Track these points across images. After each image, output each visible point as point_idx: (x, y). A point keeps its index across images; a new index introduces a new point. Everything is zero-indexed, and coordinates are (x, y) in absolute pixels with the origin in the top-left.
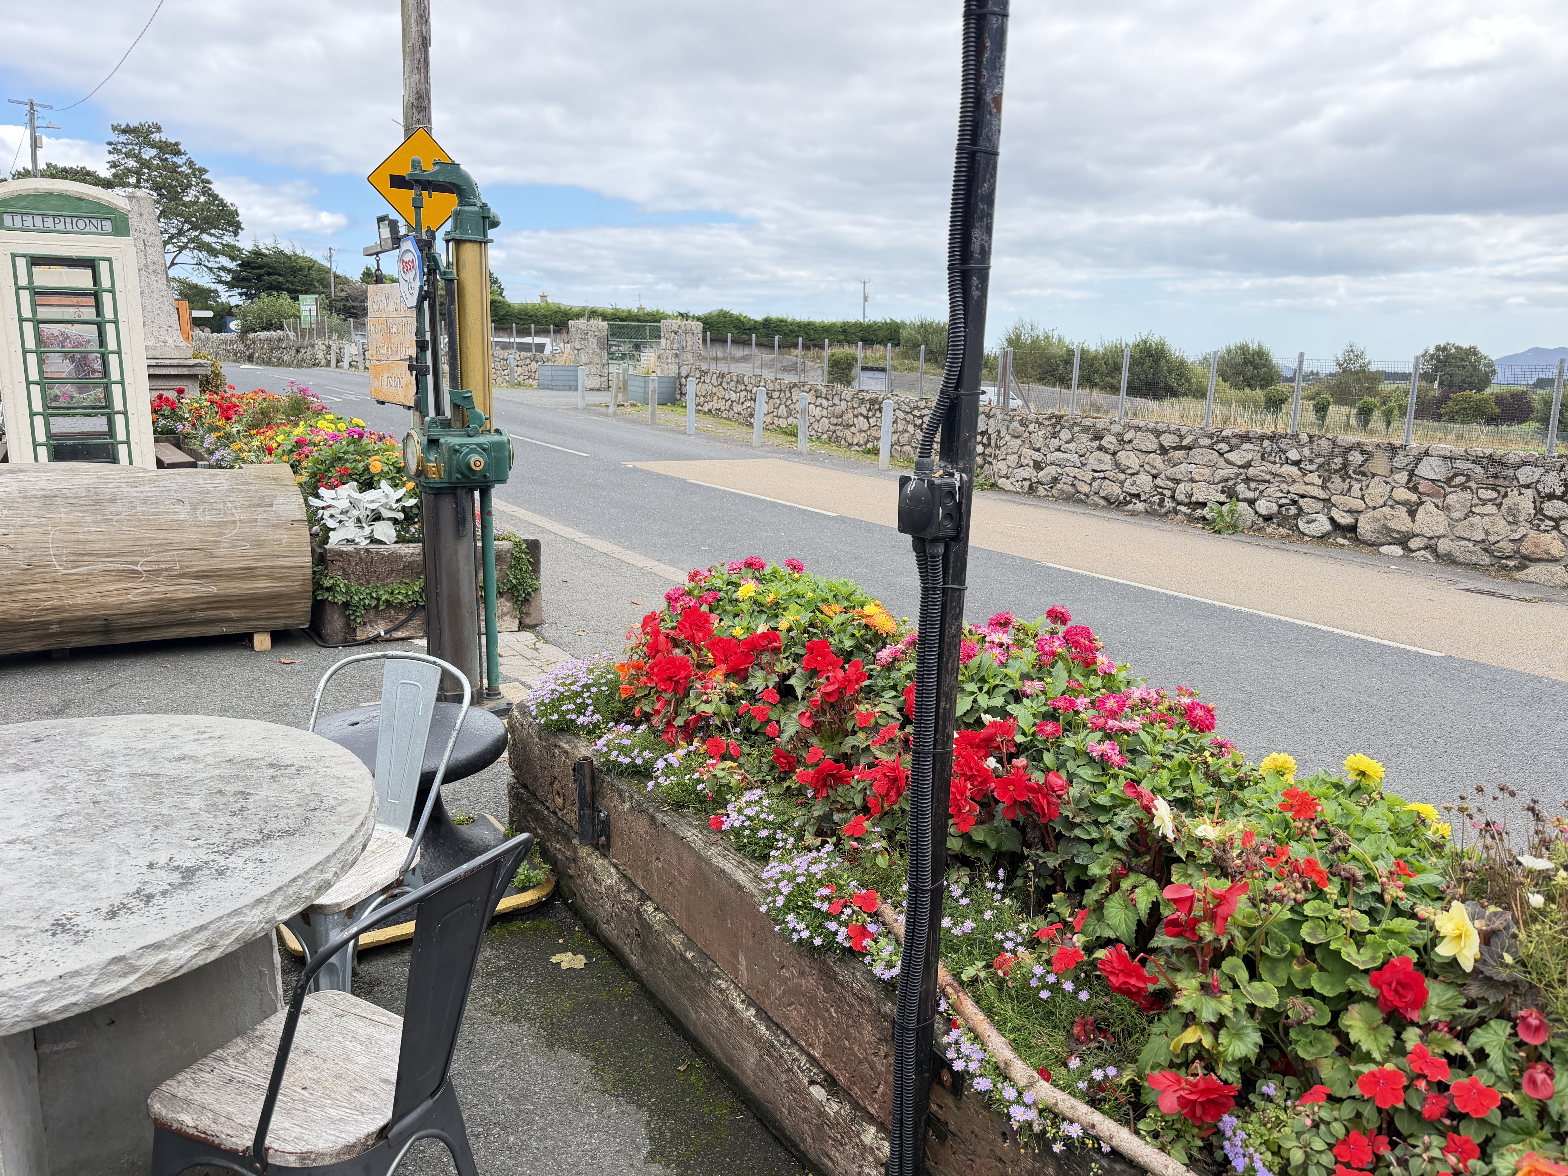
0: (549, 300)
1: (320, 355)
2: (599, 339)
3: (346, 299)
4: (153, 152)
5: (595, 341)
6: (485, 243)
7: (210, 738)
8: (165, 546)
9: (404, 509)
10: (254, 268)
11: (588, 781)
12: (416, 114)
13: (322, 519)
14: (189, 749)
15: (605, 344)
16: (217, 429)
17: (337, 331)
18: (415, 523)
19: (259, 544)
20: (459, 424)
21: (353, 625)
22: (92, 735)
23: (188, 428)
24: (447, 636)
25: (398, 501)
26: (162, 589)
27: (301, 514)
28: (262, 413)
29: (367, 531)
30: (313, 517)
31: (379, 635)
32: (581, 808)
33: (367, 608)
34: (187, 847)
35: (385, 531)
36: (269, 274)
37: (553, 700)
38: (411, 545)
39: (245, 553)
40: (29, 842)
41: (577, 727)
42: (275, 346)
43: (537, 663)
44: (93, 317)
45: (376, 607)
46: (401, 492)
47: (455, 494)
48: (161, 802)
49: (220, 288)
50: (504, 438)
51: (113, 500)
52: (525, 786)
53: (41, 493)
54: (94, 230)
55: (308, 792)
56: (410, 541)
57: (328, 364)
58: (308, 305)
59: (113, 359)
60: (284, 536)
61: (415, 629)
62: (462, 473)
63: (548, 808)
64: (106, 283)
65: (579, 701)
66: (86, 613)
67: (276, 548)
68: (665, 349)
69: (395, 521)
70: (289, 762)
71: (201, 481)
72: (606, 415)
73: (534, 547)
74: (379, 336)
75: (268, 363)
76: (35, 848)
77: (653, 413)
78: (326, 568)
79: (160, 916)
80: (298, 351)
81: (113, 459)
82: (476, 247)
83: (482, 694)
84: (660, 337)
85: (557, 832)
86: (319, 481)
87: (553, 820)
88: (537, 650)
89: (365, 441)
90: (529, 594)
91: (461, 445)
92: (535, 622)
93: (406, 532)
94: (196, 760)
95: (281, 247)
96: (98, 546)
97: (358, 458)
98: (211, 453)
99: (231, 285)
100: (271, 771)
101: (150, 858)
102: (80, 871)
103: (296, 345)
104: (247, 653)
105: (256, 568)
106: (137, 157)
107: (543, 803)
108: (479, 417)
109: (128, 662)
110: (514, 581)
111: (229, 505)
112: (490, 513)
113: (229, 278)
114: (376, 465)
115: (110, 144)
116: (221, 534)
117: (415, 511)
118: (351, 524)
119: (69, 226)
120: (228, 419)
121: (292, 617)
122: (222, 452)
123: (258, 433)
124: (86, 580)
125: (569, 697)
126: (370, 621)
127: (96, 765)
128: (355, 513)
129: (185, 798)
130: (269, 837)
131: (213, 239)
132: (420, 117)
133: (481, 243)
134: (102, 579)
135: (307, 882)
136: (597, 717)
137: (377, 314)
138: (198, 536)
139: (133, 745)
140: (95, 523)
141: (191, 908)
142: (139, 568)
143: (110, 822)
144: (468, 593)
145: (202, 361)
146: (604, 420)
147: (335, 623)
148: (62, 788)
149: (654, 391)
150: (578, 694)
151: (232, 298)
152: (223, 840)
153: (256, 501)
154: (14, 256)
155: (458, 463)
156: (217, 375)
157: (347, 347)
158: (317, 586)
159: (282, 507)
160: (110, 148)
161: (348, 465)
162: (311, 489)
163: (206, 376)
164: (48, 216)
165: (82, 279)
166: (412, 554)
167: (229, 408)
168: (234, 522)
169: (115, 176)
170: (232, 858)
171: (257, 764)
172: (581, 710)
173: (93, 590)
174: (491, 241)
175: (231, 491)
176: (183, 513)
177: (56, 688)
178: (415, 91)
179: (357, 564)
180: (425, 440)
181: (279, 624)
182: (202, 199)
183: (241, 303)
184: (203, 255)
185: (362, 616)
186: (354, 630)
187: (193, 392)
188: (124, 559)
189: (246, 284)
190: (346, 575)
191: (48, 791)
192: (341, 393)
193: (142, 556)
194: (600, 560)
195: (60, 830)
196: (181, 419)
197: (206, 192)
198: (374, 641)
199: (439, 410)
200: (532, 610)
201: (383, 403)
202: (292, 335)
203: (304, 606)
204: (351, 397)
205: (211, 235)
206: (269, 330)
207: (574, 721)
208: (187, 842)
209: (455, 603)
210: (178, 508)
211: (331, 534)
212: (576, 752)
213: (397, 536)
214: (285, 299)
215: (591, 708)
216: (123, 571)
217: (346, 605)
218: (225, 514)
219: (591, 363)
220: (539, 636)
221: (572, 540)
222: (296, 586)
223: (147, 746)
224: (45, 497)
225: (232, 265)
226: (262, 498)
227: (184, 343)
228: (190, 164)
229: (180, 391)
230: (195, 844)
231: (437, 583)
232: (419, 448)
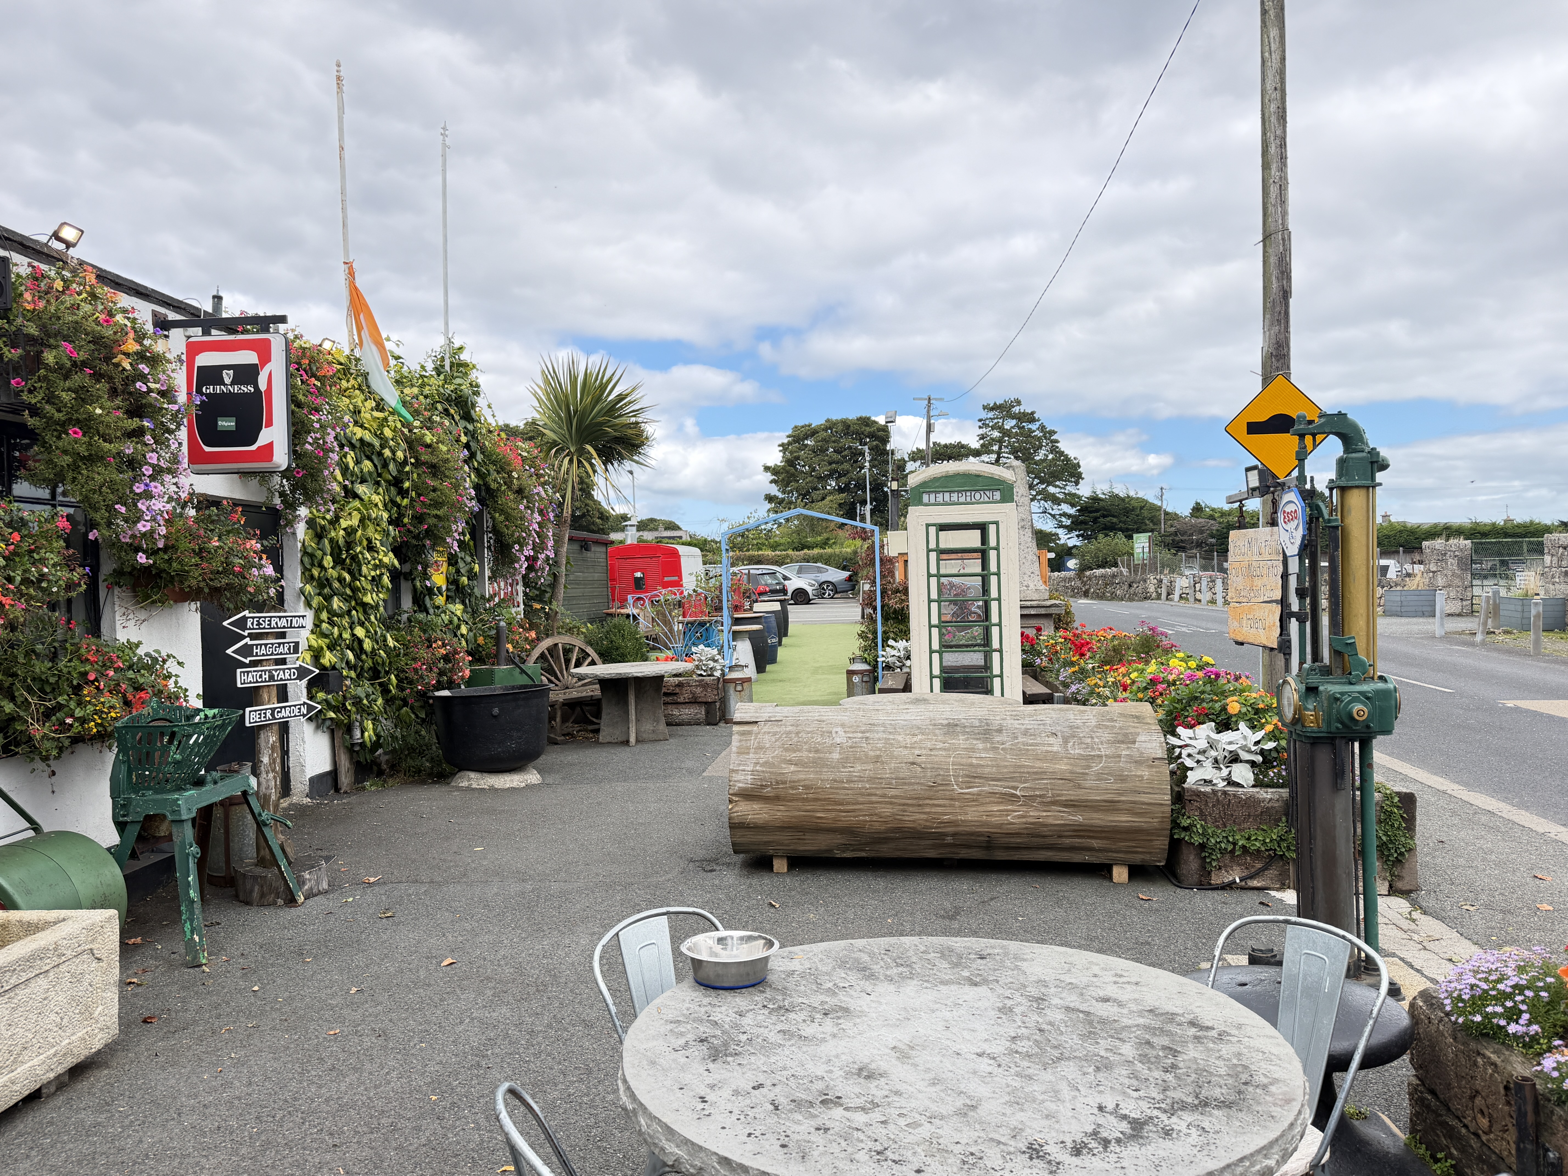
0: (1393, 519)
1: (1152, 589)
2: (1460, 560)
3: (1175, 534)
4: (1013, 422)
5: (1455, 562)
6: (1374, 487)
7: (1129, 983)
8: (1040, 774)
9: (1262, 752)
10: (1091, 512)
11: (1530, 1108)
12: (1275, 363)
13: (1179, 756)
14: (1111, 991)
15: (1467, 563)
16: (1072, 664)
17: (1168, 566)
18: (1274, 767)
19: (1122, 779)
20: (1339, 672)
21: (1208, 868)
22: (1025, 960)
23: (1045, 662)
24: (1320, 896)
25: (1257, 743)
26: (1036, 814)
27: (1161, 753)
28: (1114, 650)
29: (1225, 772)
30: (1172, 755)
31: (1234, 882)
32: (1520, 1140)
33: (1223, 851)
34: (1129, 1097)
35: (1243, 774)
36: (1104, 516)
37: (1473, 996)
38: (1270, 790)
39: (1109, 786)
40: (994, 1058)
41: (1508, 1035)
42: (1109, 581)
43: (1416, 937)
44: (978, 569)
45: (1232, 852)
46: (1260, 735)
47: (1333, 745)
48: (1097, 1043)
49: (1061, 532)
50: (1391, 686)
51: (999, 731)
52: (1433, 1092)
53: (945, 722)
54: (987, 499)
55: (1235, 1061)
56: (1268, 786)
57: (1159, 597)
58: (1141, 543)
59: (994, 605)
60: (1146, 773)
61: (1272, 879)
62: (1342, 723)
63: (1466, 1126)
64: (993, 542)
65: (1509, 1004)
66: (974, 829)
67: (1138, 784)
68: (1551, 567)
69: (1253, 764)
70: (1210, 1024)
71: (1072, 717)
72: (1473, 644)
73: (1408, 801)
74: (1240, 578)
75: (1101, 597)
76: (999, 1066)
77: (1537, 642)
78: (1183, 807)
79: (1118, 1165)
80: (1130, 586)
81: (989, 692)
82: (1363, 492)
83: (1360, 967)
84: (1542, 553)
85: (1480, 1159)
86: (1175, 719)
87: (1474, 1142)
88: (1414, 921)
89: (1222, 681)
90: (1402, 854)
91: (1342, 694)
92: (1408, 888)
93: (1264, 776)
94: (1120, 1004)
95: (1116, 491)
96: (987, 770)
97: (1215, 698)
98: (1066, 685)
99: (1070, 529)
100: (1192, 1031)
101: (1100, 1099)
102: (1041, 1098)
103: (1129, 581)
104: (1106, 883)
105: (1119, 802)
106: (1001, 429)
107: (1458, 1118)
108: (1362, 664)
109: (1004, 877)
110: (1384, 838)
111: (1096, 740)
112: (1370, 766)
113: (1069, 522)
114: (1234, 707)
115: (980, 420)
116: (1089, 767)
117: (1274, 755)
118: (1208, 764)
119: (968, 499)
120: (1082, 655)
121: (1150, 853)
122: (1078, 686)
123: (1111, 669)
124: (976, 800)
125: (1494, 998)
126: (1225, 866)
127: (1033, 991)
128: (1213, 753)
129: (1118, 1043)
130: (1206, 1105)
131: (1058, 490)
132: (1279, 364)
133: (1368, 487)
134: (988, 800)
135: (1252, 1165)
136: (1535, 1028)
137: (1238, 558)
138: (1068, 767)
139: (1062, 977)
140: (985, 750)
141: (1146, 1164)
142: (1018, 793)
143: (1056, 1053)
144: (1345, 850)
145: (1057, 602)
146: (1470, 649)
147: (1190, 864)
148: (1011, 1010)
149: (1537, 616)
150: (1509, 996)
151: (1071, 540)
152: (1162, 1096)
153: (1120, 738)
154: (928, 525)
155: (1338, 712)
156: (1068, 613)
157: (1178, 580)
158: (1175, 824)
159: (1144, 745)
160: (980, 424)
161: (1205, 705)
162: (1169, 728)
163: (1059, 615)
164: (954, 492)
165: (972, 539)
166: (1271, 799)
167: (1082, 645)
168: (1100, 756)
169: (982, 446)
170: (1174, 1119)
171: (1178, 1019)
172: (1513, 1015)
173: (981, 809)
174: (1380, 484)
175: (1098, 726)
176: (1056, 745)
177: (948, 894)
178: (1274, 341)
179: (1214, 806)
180: (1303, 687)
181: (1137, 859)
182: (1050, 457)
183: (1078, 544)
184: (1048, 505)
185: (1218, 859)
186: (1209, 873)
187: (1048, 630)
188: (1006, 784)
189: (1083, 526)
190: (1203, 816)
191: (1000, 1010)
192: (1173, 626)
193: (1021, 782)
194: (1484, 819)
195: (1017, 1052)
196: (1039, 654)
197: (1054, 450)
198: (1229, 886)
199: (1316, 657)
200: (1405, 873)
201: (1242, 644)
202: (1125, 571)
203: (1162, 843)
204: (1184, 629)
205: (1056, 486)
206: (1104, 567)
207: (1504, 1027)
208: (1128, 1091)
209: (1331, 861)
210: (1052, 740)
211: (1189, 773)
212: (1509, 1068)
213: (1255, 780)
214: (1120, 539)
215: (1526, 1016)
216: (1005, 794)
217: (1202, 847)
218: (1093, 748)
219: (1449, 586)
220: (1415, 905)
221: (1444, 792)
222: (1155, 823)
223: (1073, 981)
224: (949, 725)
225: (1072, 511)
226: (1126, 735)
227: (1043, 587)
228: (1042, 428)
229: (1039, 629)
230: (1135, 1094)
231: (1311, 838)
232: (1296, 696)
